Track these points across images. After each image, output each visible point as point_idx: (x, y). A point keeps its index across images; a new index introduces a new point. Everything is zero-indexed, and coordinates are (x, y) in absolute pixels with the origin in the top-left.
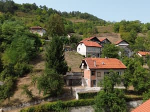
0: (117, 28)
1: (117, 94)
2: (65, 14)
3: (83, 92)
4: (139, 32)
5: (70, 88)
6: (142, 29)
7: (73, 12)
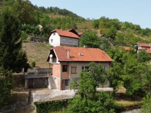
0: (97, 24)
1: (103, 101)
2: (43, 9)
3: (46, 99)
4: (118, 29)
5: (27, 93)
6: (121, 26)
7: (51, 8)
